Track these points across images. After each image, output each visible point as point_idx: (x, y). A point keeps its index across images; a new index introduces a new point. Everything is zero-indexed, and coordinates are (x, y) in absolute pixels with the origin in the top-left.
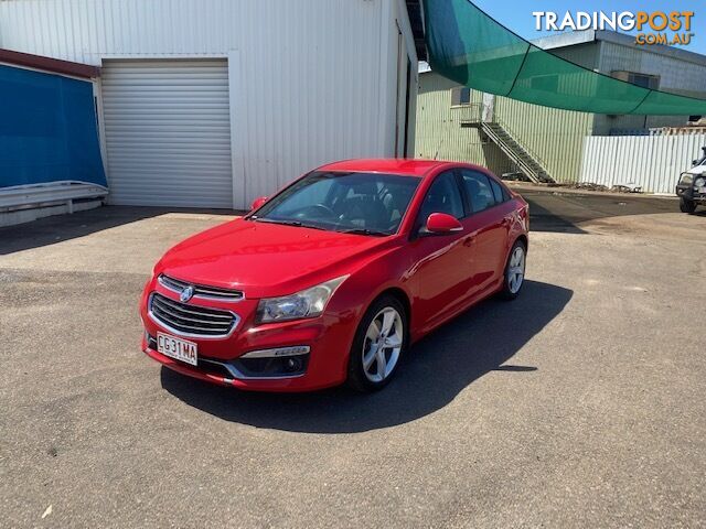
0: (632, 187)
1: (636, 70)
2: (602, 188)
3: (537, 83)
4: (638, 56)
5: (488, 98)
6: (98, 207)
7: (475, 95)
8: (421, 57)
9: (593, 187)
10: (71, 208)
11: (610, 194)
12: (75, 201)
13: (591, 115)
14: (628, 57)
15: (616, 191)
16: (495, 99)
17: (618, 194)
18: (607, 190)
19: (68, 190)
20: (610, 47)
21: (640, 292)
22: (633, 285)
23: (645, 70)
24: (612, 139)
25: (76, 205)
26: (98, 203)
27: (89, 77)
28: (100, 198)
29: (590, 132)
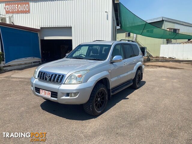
1: (174, 28)
2: (166, 58)
3: (148, 31)
5: (135, 35)
6: (39, 64)
7: (132, 34)
8: (118, 25)
9: (163, 58)
11: (168, 59)
12: (34, 62)
13: (162, 39)
16: (137, 35)
17: (170, 59)
19: (32, 60)
21: (176, 82)
22: (174, 80)
23: (176, 28)
24: (168, 45)
25: (34, 63)
26: (39, 63)
27: (37, 32)
28: (39, 62)
29: (162, 43)
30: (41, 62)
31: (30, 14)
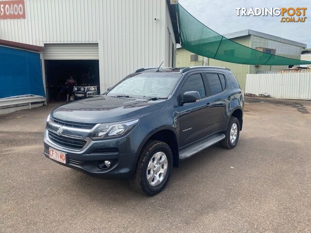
0: (266, 95)
1: (266, 47)
2: (254, 95)
3: (226, 53)
4: (267, 42)
5: (206, 59)
7: (200, 57)
8: (177, 42)
9: (251, 95)
10: (30, 107)
11: (257, 98)
12: (32, 103)
13: (249, 65)
14: (262, 42)
15: (260, 97)
16: (209, 59)
18: (257, 96)
19: (29, 99)
20: (255, 38)
23: (269, 47)
24: (258, 75)
25: (32, 105)
26: (41, 105)
27: (39, 51)
28: (43, 102)
29: (248, 72)
30: (46, 103)
31: (26, 20)
